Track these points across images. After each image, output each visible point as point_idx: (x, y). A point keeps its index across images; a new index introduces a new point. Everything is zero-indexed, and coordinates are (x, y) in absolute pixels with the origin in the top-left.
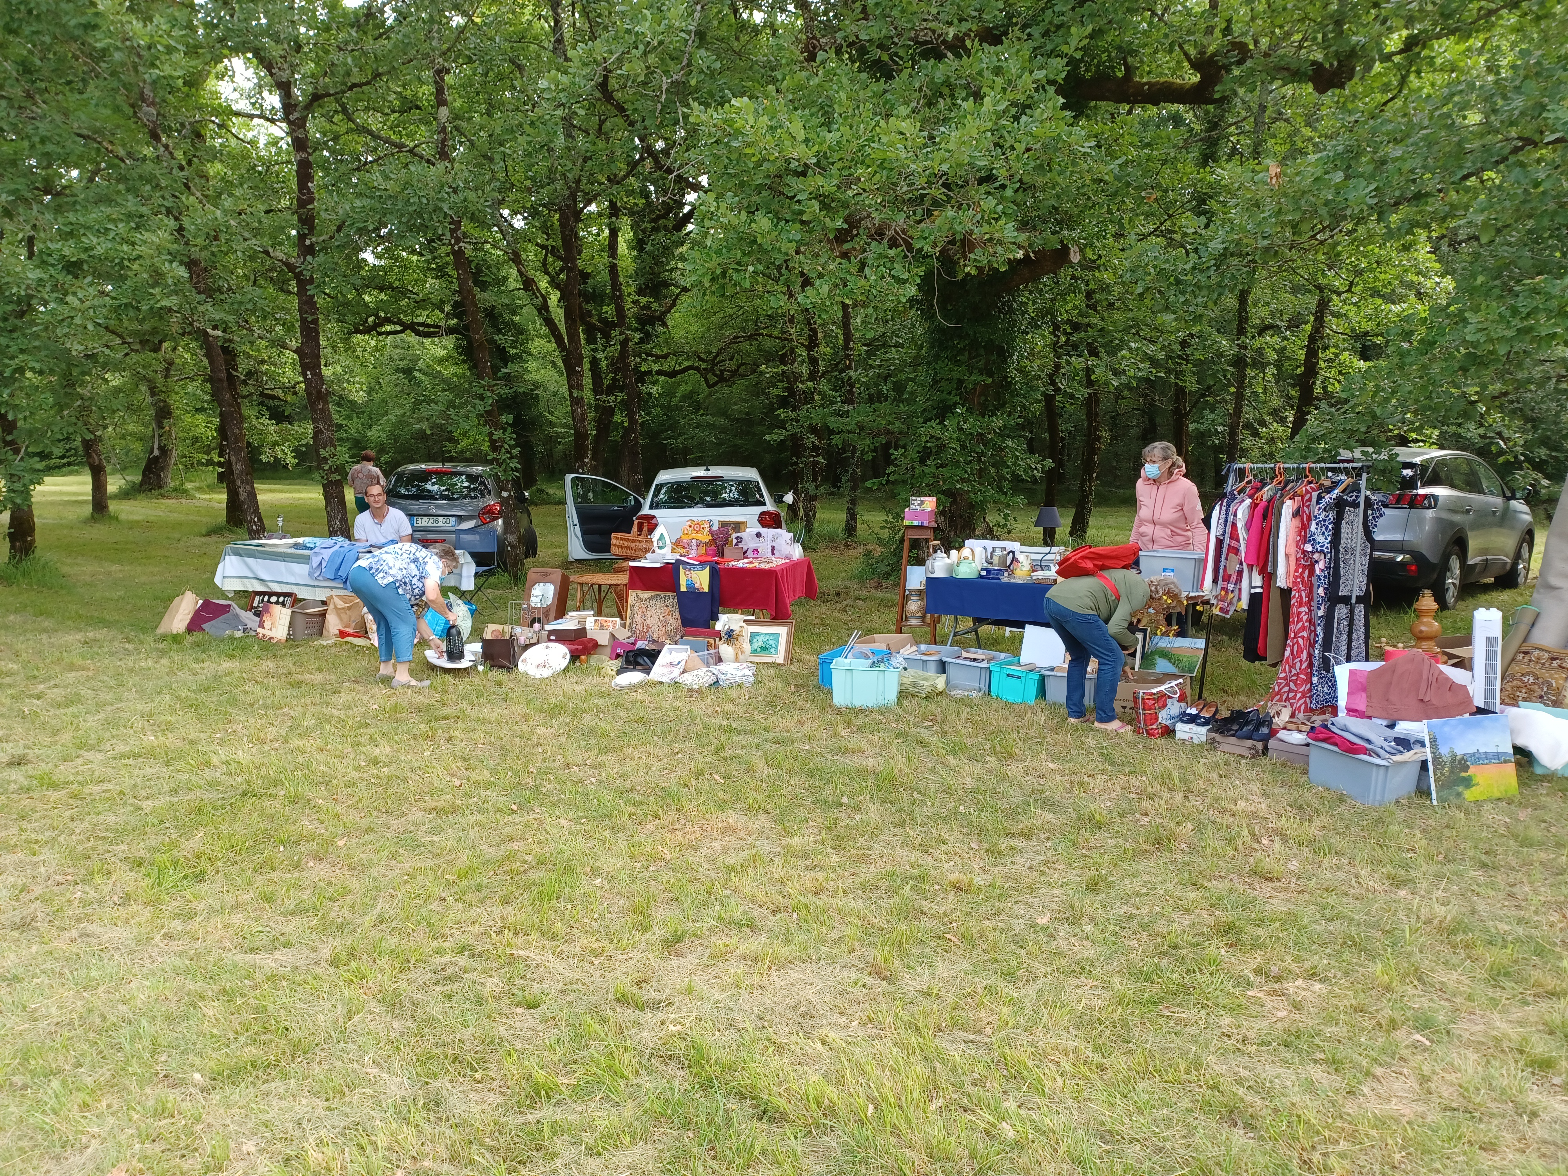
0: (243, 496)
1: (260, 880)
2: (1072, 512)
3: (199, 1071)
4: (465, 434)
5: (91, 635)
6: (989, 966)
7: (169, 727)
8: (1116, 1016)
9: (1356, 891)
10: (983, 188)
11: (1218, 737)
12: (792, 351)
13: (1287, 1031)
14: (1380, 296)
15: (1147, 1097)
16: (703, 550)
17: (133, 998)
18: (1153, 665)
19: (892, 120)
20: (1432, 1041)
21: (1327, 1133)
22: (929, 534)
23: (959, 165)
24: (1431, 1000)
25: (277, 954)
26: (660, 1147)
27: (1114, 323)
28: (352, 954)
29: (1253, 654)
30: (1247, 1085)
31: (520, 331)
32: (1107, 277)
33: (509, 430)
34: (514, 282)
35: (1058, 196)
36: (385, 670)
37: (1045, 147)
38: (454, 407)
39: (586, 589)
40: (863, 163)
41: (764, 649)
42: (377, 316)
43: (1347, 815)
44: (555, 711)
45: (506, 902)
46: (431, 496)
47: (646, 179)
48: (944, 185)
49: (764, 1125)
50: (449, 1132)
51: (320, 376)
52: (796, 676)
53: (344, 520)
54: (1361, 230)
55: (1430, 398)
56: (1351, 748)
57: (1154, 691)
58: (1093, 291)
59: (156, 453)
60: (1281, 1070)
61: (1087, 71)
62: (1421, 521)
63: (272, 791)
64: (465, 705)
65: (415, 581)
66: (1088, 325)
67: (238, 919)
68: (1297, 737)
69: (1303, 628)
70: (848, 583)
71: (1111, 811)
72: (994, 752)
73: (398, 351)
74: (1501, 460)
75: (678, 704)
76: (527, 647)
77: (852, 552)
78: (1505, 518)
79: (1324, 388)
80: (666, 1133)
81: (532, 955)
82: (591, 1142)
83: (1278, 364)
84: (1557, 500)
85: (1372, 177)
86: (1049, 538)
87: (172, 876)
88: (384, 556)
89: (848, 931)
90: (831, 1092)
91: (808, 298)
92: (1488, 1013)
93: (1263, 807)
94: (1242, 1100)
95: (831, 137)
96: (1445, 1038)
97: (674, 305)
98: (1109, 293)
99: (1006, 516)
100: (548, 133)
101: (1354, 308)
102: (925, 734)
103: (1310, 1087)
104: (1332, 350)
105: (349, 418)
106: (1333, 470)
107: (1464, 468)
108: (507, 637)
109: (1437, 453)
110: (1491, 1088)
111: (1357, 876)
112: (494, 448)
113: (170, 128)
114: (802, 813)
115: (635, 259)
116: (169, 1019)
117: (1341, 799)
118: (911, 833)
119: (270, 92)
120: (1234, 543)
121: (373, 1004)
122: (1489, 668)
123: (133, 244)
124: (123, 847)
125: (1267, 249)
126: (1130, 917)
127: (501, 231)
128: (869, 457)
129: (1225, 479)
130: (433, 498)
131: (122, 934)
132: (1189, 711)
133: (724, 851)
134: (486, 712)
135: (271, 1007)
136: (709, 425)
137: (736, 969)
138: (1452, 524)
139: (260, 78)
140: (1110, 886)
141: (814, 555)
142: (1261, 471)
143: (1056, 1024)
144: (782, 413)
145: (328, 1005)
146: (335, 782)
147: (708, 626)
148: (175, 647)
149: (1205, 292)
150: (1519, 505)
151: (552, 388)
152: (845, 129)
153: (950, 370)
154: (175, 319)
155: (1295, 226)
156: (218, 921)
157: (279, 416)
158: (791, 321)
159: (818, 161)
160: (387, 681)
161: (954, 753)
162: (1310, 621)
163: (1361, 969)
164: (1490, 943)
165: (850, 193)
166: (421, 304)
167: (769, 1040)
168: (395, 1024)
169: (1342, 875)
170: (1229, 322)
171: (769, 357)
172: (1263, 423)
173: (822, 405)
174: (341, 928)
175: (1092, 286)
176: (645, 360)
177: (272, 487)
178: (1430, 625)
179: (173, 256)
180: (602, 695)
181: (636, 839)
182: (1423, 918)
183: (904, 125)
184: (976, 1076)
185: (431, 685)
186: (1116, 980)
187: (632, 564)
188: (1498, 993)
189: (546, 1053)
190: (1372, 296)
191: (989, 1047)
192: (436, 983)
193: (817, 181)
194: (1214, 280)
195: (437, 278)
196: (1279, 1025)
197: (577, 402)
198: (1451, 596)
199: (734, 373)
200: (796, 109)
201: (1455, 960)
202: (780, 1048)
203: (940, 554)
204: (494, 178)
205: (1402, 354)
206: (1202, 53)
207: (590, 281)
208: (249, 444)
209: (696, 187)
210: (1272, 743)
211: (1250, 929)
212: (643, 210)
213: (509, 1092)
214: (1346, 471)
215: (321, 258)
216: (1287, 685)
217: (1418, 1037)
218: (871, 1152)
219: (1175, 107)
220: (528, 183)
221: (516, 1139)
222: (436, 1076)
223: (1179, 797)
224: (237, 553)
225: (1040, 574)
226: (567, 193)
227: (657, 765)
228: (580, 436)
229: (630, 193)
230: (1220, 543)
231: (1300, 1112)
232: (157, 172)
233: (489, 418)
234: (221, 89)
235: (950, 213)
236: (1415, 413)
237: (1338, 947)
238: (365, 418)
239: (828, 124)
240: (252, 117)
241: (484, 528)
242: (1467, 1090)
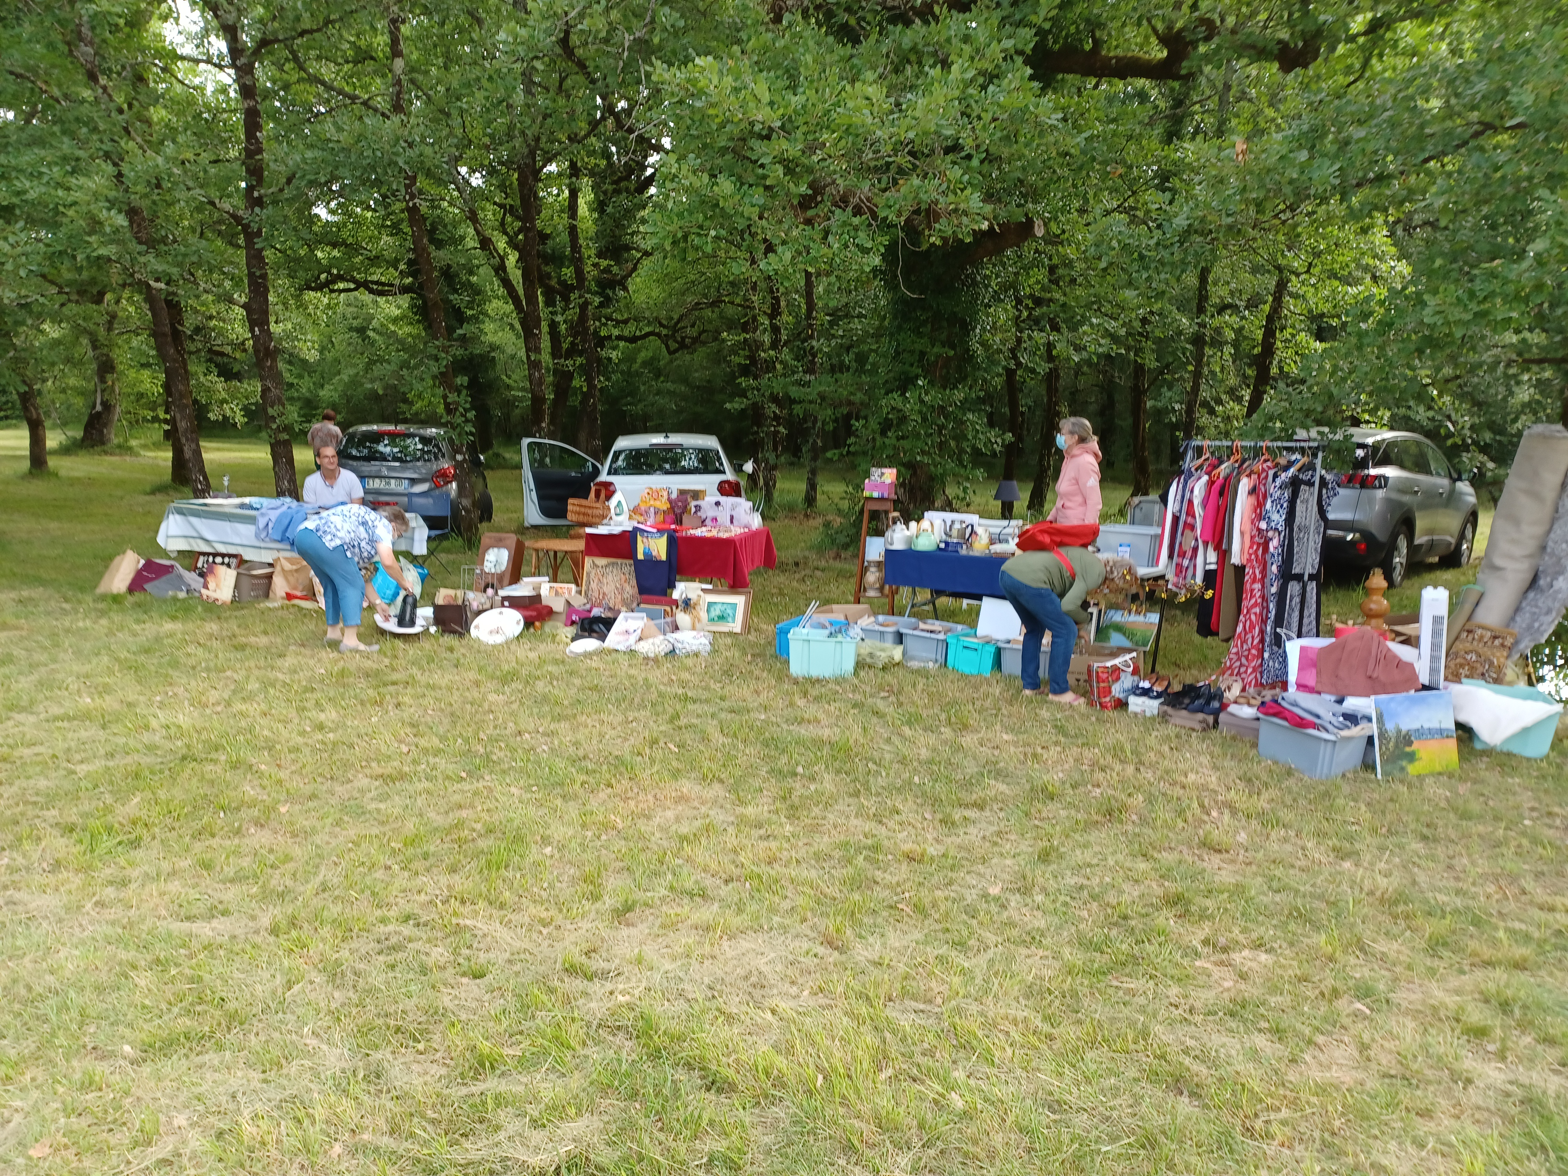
0: (188, 454)
1: (198, 846)
2: (1031, 486)
3: (129, 1043)
4: (420, 396)
5: (25, 593)
6: (940, 935)
7: (106, 690)
8: (1066, 987)
9: (1303, 863)
10: (949, 158)
11: (1169, 710)
12: (754, 318)
13: (1233, 1001)
14: (1336, 277)
15: (1095, 1067)
16: (661, 518)
17: (61, 967)
18: (1107, 638)
19: (858, 85)
20: (1372, 1010)
21: (1269, 1101)
22: (889, 506)
23: (926, 133)
24: (1372, 970)
25: (215, 923)
26: (606, 1118)
27: (1077, 298)
28: (293, 923)
29: (1206, 629)
30: (1193, 1054)
31: (476, 291)
32: (1070, 252)
33: (464, 392)
34: (471, 242)
35: (1024, 169)
36: (332, 633)
37: (1012, 117)
38: (408, 368)
39: (541, 554)
40: (828, 128)
41: (722, 618)
42: (329, 273)
43: (1295, 789)
44: (506, 679)
45: (453, 870)
46: (383, 458)
47: (608, 139)
48: (910, 153)
49: (712, 1096)
50: (389, 1105)
51: (269, 333)
52: (752, 645)
53: (292, 480)
54: (1321, 210)
55: (1387, 379)
56: (1300, 723)
57: (1109, 664)
58: (1056, 266)
59: (99, 408)
60: (1225, 1039)
61: (1055, 42)
62: (1371, 501)
63: (214, 755)
64: (415, 671)
65: (363, 544)
66: (1051, 300)
67: (174, 886)
68: (1247, 712)
69: (1255, 605)
70: (807, 553)
71: (1063, 783)
72: (949, 723)
73: (351, 309)
74: (1449, 442)
75: (633, 672)
76: (479, 612)
77: (812, 523)
78: (1451, 499)
79: (1281, 369)
80: (612, 1104)
81: (479, 925)
82: (536, 1114)
83: (1236, 344)
84: (1503, 482)
85: (1336, 157)
86: (1007, 512)
87: (106, 843)
88: (333, 518)
89: (800, 901)
90: (781, 1062)
91: (769, 264)
92: (1426, 982)
93: (1213, 780)
94: (1188, 1070)
95: (796, 101)
96: (1385, 1006)
97: (635, 269)
98: (1072, 268)
99: (965, 490)
100: (506, 89)
101: (1312, 290)
102: (881, 705)
103: (1254, 1055)
104: (1290, 330)
105: (300, 377)
106: (1289, 449)
107: (1414, 450)
108: (460, 602)
109: (1389, 435)
110: (1429, 1056)
111: (1303, 849)
112: (449, 410)
113: (110, 70)
114: (757, 783)
115: (595, 221)
116: (100, 989)
117: (1289, 773)
118: (866, 803)
119: (217, 36)
120: (1190, 520)
121: (314, 975)
122: (1435, 647)
123: (68, 189)
124: (54, 812)
125: (1230, 227)
126: (1082, 888)
127: (458, 189)
128: (831, 427)
129: (1183, 456)
130: (385, 460)
131: (49, 902)
132: (1141, 685)
133: (678, 819)
134: (436, 678)
135: (207, 977)
136: (669, 392)
137: (686, 939)
138: (1400, 504)
139: (206, 21)
140: (1061, 856)
141: (773, 526)
142: (1219, 448)
143: (1006, 994)
144: (743, 382)
145: (266, 975)
146: (278, 747)
147: (665, 594)
148: (115, 607)
149: (1168, 269)
150: (1464, 487)
151: (510, 350)
152: (811, 93)
153: (913, 342)
154: (115, 269)
155: (1259, 205)
156: (153, 888)
157: (227, 374)
158: (754, 287)
159: (783, 125)
160: (335, 645)
161: (909, 723)
162: (1263, 597)
163: (1305, 940)
164: (1430, 914)
165: (815, 158)
166: (375, 260)
167: (718, 1010)
168: (337, 994)
169: (1288, 847)
170: (1188, 301)
171: (731, 325)
172: (1219, 402)
173: (784, 375)
174: (282, 895)
175: (1055, 261)
176: (605, 325)
177: (220, 445)
178: (1379, 603)
179: (112, 204)
180: (556, 662)
181: (588, 807)
182: (1366, 889)
183: (871, 90)
184: (926, 1045)
185: (380, 651)
186: (1066, 951)
187: (589, 530)
188: (1437, 962)
189: (491, 1024)
190: (1329, 278)
191: (939, 1017)
192: (379, 953)
193: (781, 145)
194: (1177, 257)
195: (392, 235)
196: (1226, 995)
197: (534, 365)
198: (1397, 576)
199: (695, 340)
200: (761, 71)
201: (1395, 930)
202: (730, 1019)
203: (900, 527)
204: (451, 134)
205: (1361, 335)
206: (1170, 28)
207: (550, 243)
208: (196, 402)
209: (658, 148)
210: (1222, 717)
211: (1199, 900)
212: (604, 171)
213: (452, 1063)
214: (1302, 451)
215: (269, 210)
216: (1239, 659)
217: (1359, 1006)
218: (820, 1123)
219: (1141, 83)
220: (487, 140)
221: (459, 1111)
222: (377, 1047)
223: (1130, 770)
224: (180, 512)
225: (998, 548)
226: (526, 151)
227: (611, 733)
228: (537, 400)
229: (592, 153)
230: (1176, 519)
231: (1244, 1081)
232: (95, 116)
233: (444, 379)
234: (165, 32)
235: (916, 181)
236: (1370, 394)
237: (1283, 919)
238: (316, 377)
239: (793, 88)
240: (197, 61)
241: (437, 492)
242: (1405, 1058)
